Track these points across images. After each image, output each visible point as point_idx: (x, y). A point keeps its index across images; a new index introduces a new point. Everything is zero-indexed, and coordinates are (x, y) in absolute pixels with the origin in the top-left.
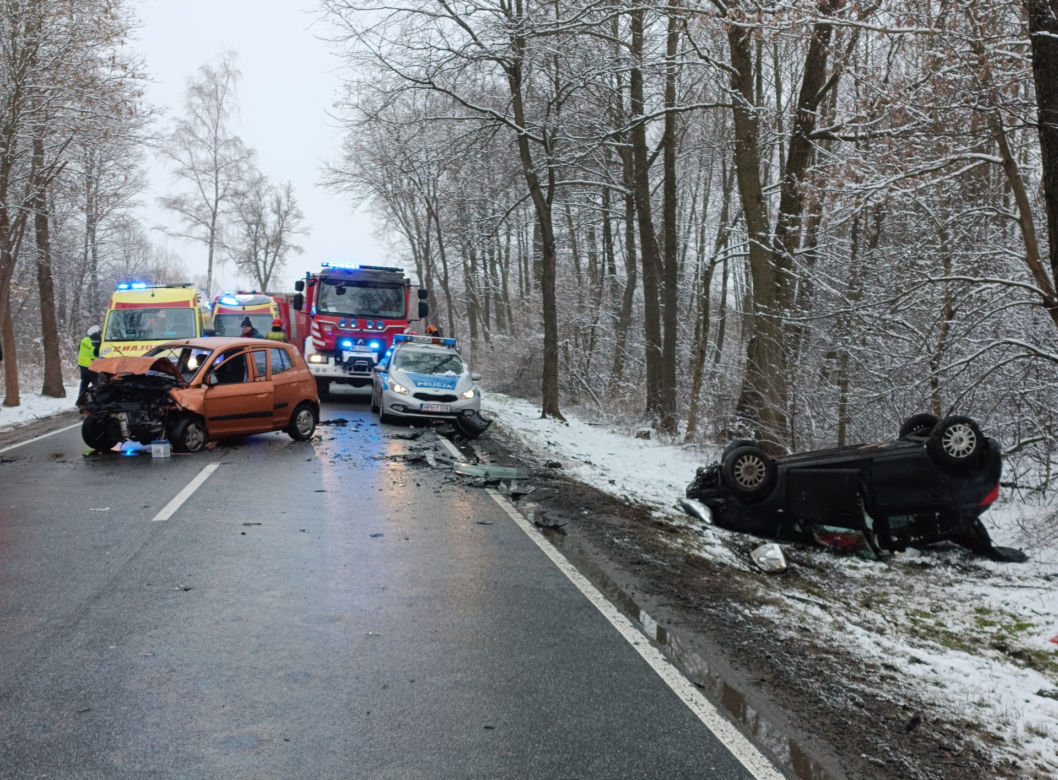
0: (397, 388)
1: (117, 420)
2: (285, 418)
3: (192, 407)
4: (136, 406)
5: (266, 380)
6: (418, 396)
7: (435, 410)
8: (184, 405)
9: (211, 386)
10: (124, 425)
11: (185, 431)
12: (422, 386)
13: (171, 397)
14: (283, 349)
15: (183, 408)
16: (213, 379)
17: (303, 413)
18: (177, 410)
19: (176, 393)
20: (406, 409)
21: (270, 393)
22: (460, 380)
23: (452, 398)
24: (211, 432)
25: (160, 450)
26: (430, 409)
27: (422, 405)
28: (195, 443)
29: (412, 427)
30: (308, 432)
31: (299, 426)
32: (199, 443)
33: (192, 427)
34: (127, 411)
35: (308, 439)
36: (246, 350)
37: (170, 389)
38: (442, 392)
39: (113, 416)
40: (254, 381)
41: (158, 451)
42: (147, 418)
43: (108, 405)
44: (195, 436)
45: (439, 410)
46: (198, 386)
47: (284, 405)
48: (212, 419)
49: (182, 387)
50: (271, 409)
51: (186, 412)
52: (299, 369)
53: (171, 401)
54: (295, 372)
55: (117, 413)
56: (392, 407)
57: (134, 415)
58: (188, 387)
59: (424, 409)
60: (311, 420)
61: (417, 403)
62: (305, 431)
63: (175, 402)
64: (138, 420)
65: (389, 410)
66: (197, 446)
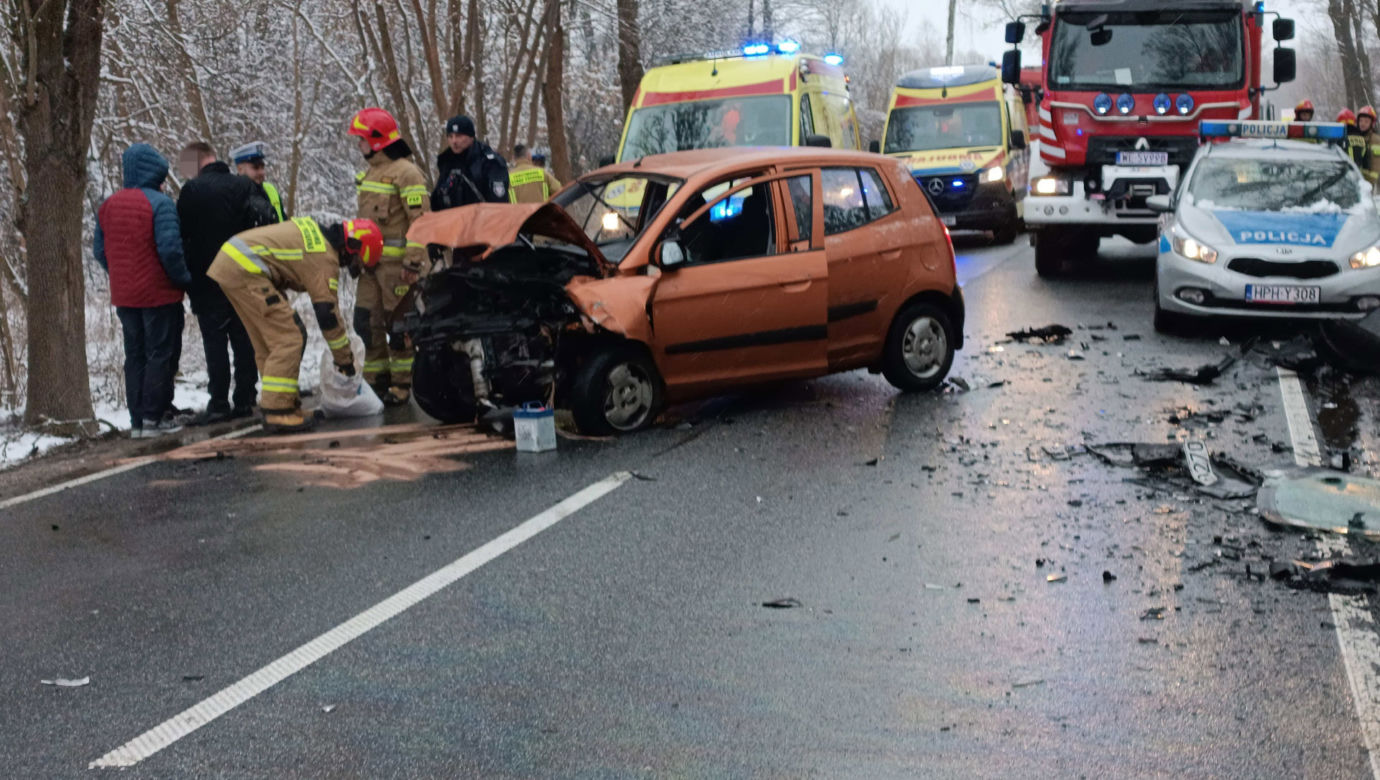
0: (1191, 249)
1: (465, 355)
2: (870, 339)
3: (620, 324)
4: (504, 323)
5: (811, 249)
6: (1238, 265)
7: (1283, 298)
8: (597, 319)
9: (670, 271)
11: (603, 385)
12: (1251, 241)
13: (568, 299)
14: (871, 169)
15: (597, 327)
16: (671, 252)
17: (920, 325)
18: (583, 330)
19: (583, 290)
20: (1210, 297)
21: (816, 281)
22: (1349, 224)
23: (1327, 269)
24: (670, 381)
25: (534, 432)
26: (1268, 298)
27: (1248, 288)
28: (629, 410)
29: (1223, 341)
30: (935, 370)
31: (907, 356)
32: (641, 409)
33: (618, 373)
34: (482, 336)
35: (935, 386)
36: (772, 174)
37: (567, 281)
38: (1300, 254)
39: (456, 346)
40: (788, 250)
41: (527, 436)
42: (524, 351)
43: (446, 322)
44: (629, 394)
45: (1292, 297)
46: (640, 271)
47: (868, 307)
48: (673, 350)
49: (598, 276)
50: (822, 318)
51: (605, 338)
52: (905, 217)
53: (570, 309)
54: (898, 225)
55: (466, 339)
56: (1177, 293)
57: (496, 345)
58: (613, 272)
59: (1255, 297)
60: (941, 343)
61: (1236, 282)
62: (927, 367)
63: (579, 311)
64: (505, 357)
65: (1170, 300)
66: (634, 417)
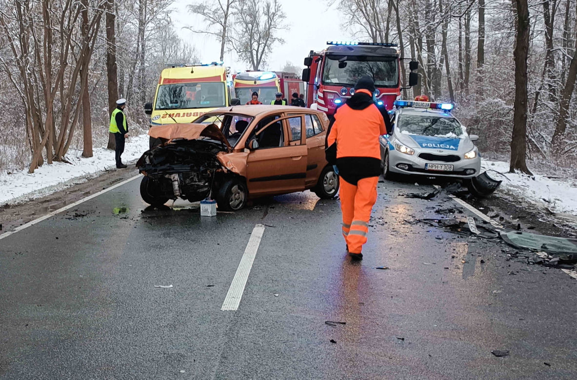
0: (403, 149)
1: (171, 179)
2: (314, 179)
3: (237, 170)
4: (187, 168)
5: (301, 144)
6: (423, 156)
7: (439, 169)
8: (228, 168)
9: (252, 150)
10: (176, 185)
11: (229, 192)
12: (426, 147)
13: (218, 160)
14: (314, 115)
15: (228, 170)
16: (256, 144)
17: (330, 174)
18: (223, 172)
19: (222, 156)
20: (411, 167)
21: (303, 156)
22: (461, 141)
23: (456, 158)
24: (251, 192)
25: (208, 209)
26: (434, 168)
27: (426, 164)
28: (237, 202)
29: (416, 184)
30: (333, 191)
31: (325, 185)
32: (241, 202)
33: (235, 188)
34: (179, 173)
35: (332, 197)
37: (216, 153)
38: (446, 153)
39: (167, 176)
40: (289, 145)
41: (206, 210)
42: (196, 179)
43: (163, 167)
44: (238, 197)
45: (443, 169)
46: (242, 150)
47: (315, 166)
48: (252, 180)
49: (227, 152)
50: (304, 171)
53: (217, 164)
54: (324, 136)
55: (171, 174)
56: (397, 166)
57: (184, 176)
58: (232, 150)
59: (429, 168)
61: (421, 162)
62: (331, 190)
63: (221, 164)
64: (188, 181)
65: (393, 168)
66: (238, 205)
